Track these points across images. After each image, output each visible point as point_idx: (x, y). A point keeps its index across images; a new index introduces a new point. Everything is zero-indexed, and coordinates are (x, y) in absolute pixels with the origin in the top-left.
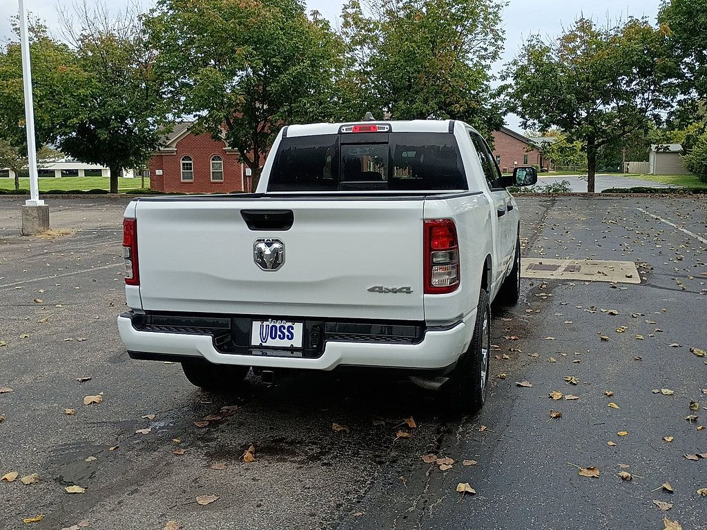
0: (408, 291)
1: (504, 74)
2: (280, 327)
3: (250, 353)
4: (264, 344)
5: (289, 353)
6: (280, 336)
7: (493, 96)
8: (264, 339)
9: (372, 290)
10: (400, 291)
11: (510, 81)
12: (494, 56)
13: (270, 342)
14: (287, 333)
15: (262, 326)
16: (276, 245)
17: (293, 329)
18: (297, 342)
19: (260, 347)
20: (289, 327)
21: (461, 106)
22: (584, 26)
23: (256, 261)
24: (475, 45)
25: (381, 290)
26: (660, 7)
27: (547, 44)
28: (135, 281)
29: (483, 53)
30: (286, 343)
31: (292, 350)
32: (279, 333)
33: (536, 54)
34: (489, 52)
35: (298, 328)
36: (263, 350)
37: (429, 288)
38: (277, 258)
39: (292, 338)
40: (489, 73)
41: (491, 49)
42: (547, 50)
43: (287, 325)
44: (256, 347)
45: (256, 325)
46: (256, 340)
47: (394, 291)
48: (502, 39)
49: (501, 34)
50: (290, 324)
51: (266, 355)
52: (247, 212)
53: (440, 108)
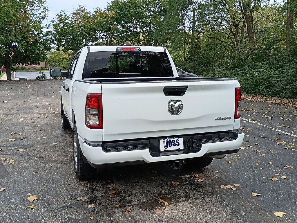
0: (230, 118)
1: (48, 26)
2: (173, 141)
3: (159, 155)
4: (166, 150)
5: (178, 152)
6: (173, 145)
7: (44, 36)
8: (166, 148)
9: (217, 119)
10: (227, 119)
11: (51, 29)
12: (44, 18)
13: (169, 149)
14: (176, 143)
15: (164, 142)
17: (178, 141)
18: (181, 146)
19: (165, 151)
20: (177, 140)
21: (32, 39)
22: (81, 9)
23: (169, 111)
24: (36, 11)
25: (220, 119)
26: (107, 5)
27: (67, 15)
28: (100, 126)
29: (38, 15)
30: (176, 148)
31: (179, 150)
32: (172, 144)
33: (62, 19)
34: (41, 15)
35: (181, 140)
36: (166, 153)
37: (236, 117)
38: (179, 109)
39: (179, 145)
40: (42, 25)
41: (43, 14)
42: (68, 17)
43: (176, 139)
44: (163, 152)
45: (161, 141)
46: (162, 149)
47: (225, 119)
48: (48, 10)
49: (47, 8)
50: (177, 139)
51: (167, 155)
53: (22, 40)
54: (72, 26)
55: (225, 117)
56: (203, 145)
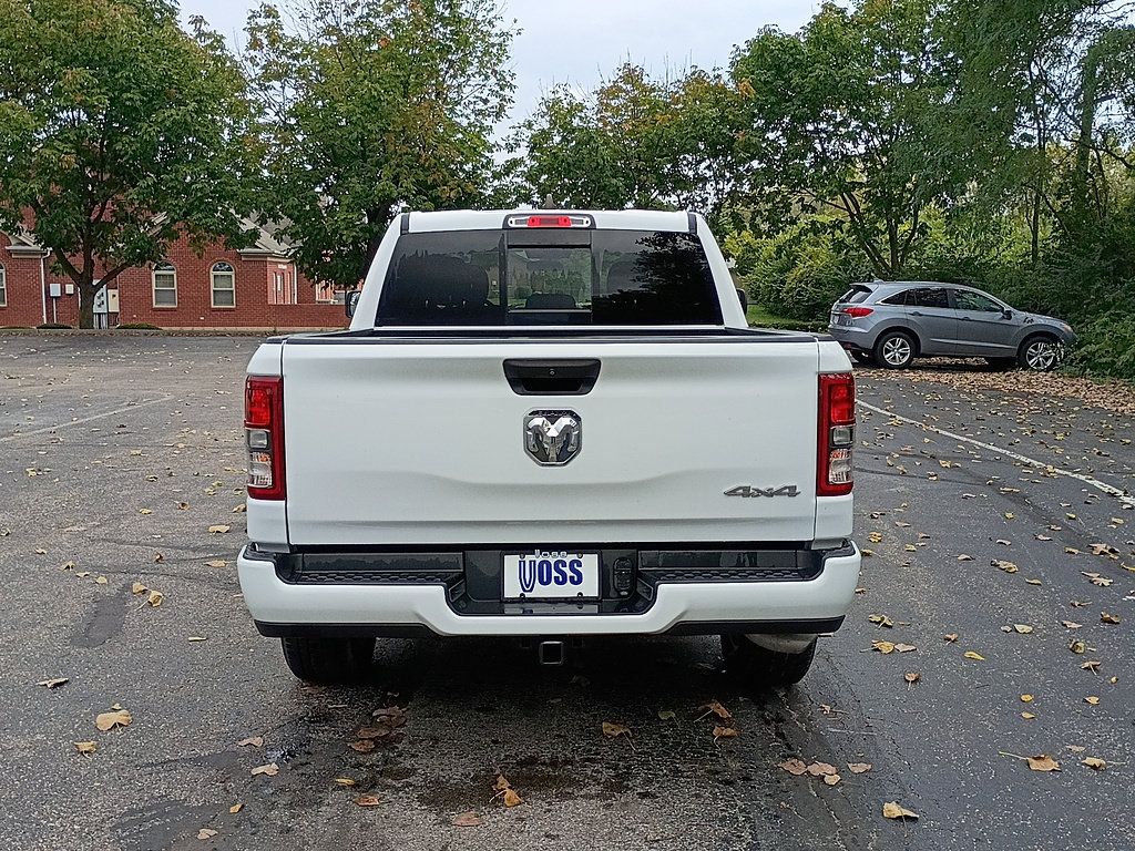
0: (792, 492)
1: (512, 142)
2: (557, 563)
3: (502, 613)
4: (527, 595)
5: (574, 608)
6: (556, 578)
7: (496, 176)
8: (527, 586)
10: (779, 493)
11: (522, 152)
12: (499, 113)
13: (540, 591)
14: (569, 574)
15: (522, 564)
16: (565, 421)
17: (580, 565)
18: (590, 587)
19: (522, 600)
20: (572, 563)
21: (452, 189)
22: (631, 76)
23: (527, 449)
24: (472, 90)
25: (746, 492)
27: (579, 99)
28: (277, 491)
29: (480, 106)
30: (569, 590)
31: (580, 601)
32: (554, 574)
33: (560, 113)
34: (489, 105)
35: (590, 564)
36: (526, 605)
37: (824, 488)
38: (567, 443)
39: (580, 581)
40: (491, 139)
41: (494, 101)
42: (581, 107)
43: (569, 558)
44: (513, 601)
45: (511, 562)
46: (512, 589)
47: (770, 494)
48: (511, 87)
49: (508, 78)
50: (575, 557)
51: (531, 613)
52: (513, 363)
53: (419, 192)
54: (587, 138)
55: (771, 486)
56: (663, 588)
